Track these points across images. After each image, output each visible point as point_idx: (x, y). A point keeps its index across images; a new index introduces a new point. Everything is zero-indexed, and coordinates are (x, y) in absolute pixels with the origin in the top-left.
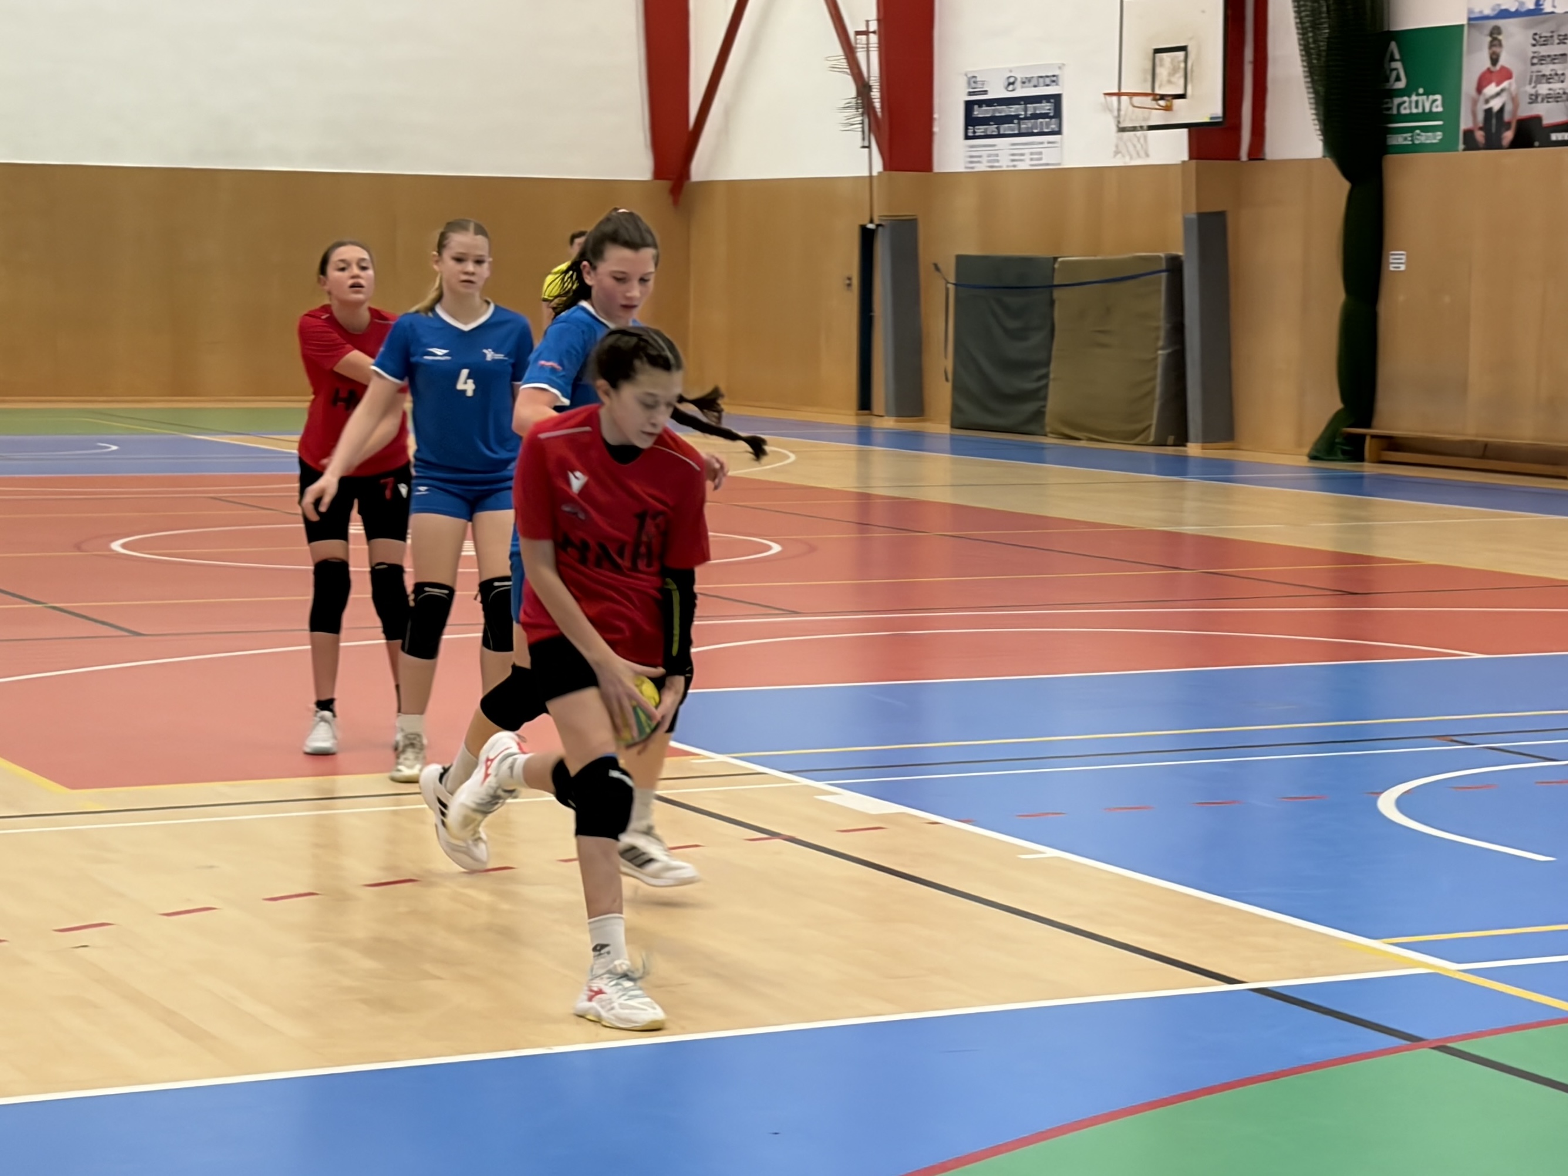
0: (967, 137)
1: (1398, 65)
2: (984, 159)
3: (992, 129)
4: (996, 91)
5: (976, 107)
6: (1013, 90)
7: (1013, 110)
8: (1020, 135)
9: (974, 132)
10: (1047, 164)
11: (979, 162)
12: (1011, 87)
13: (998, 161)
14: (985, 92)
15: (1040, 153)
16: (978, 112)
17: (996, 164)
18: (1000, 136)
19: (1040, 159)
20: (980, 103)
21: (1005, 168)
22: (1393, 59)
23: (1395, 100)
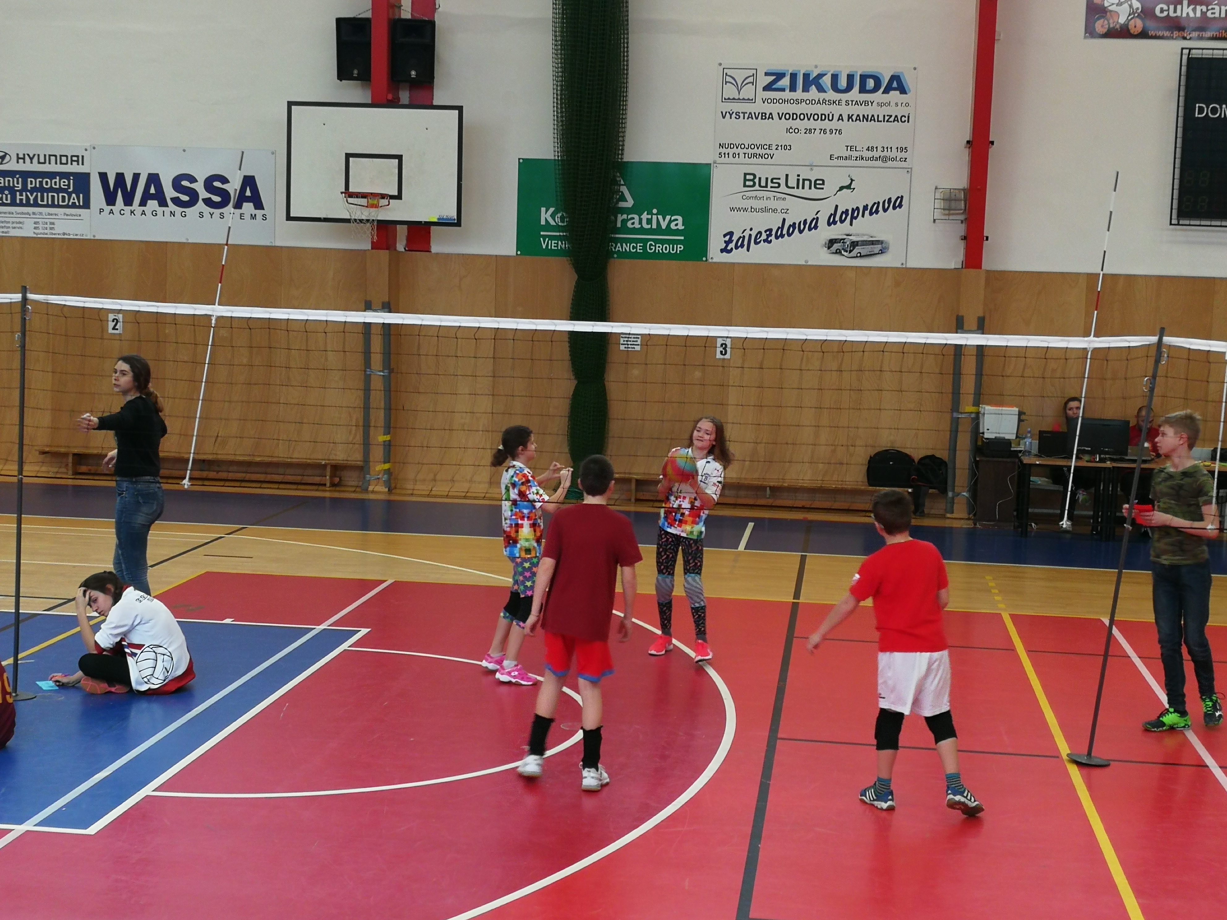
1: (624, 189)
23: (619, 215)
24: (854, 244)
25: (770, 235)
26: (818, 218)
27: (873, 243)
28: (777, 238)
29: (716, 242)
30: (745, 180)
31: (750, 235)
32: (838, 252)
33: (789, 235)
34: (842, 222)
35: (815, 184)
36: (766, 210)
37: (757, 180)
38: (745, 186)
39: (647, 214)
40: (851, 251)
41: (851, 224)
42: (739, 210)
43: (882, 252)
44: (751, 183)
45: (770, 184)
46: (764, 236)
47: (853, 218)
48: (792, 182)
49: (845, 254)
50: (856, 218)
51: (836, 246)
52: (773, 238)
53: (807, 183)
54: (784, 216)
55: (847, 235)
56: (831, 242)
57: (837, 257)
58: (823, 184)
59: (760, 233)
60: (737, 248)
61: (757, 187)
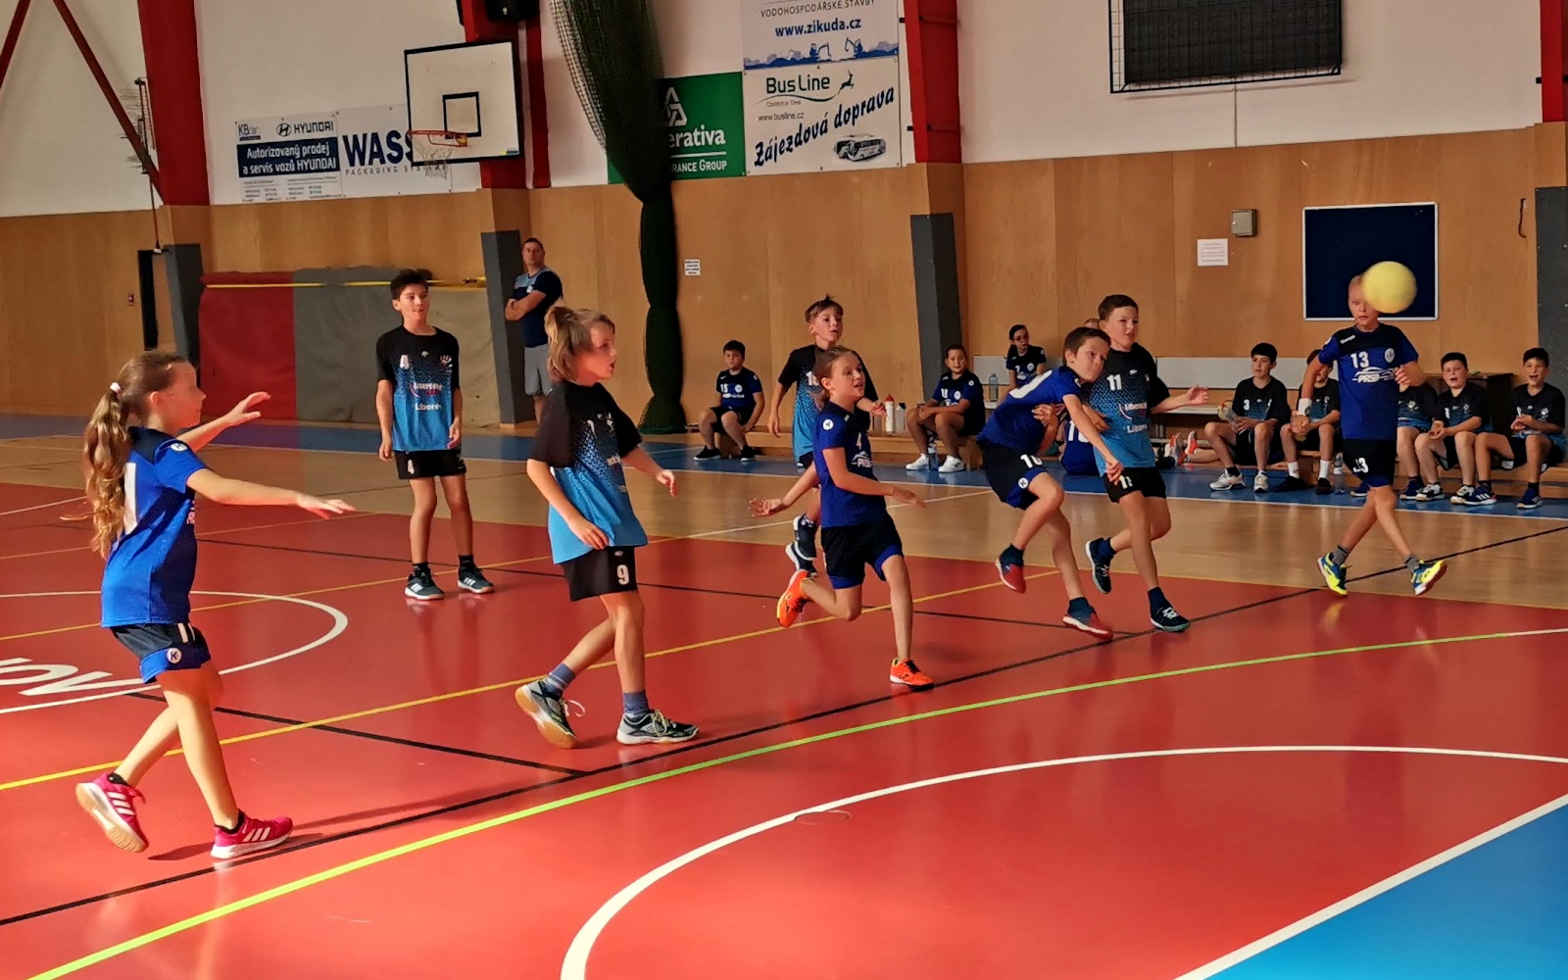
0: (242, 175)
1: (679, 106)
2: (263, 193)
3: (268, 168)
4: (270, 135)
5: (249, 150)
6: (286, 135)
7: (287, 152)
8: (296, 172)
9: (249, 171)
10: (328, 196)
11: (258, 196)
12: (284, 133)
13: (276, 194)
14: (259, 137)
15: (320, 187)
16: (250, 154)
17: (274, 197)
18: (275, 173)
19: (320, 192)
20: (254, 147)
21: (284, 200)
22: (672, 101)
23: (677, 135)
24: (858, 146)
25: (790, 144)
26: (826, 121)
27: (873, 143)
28: (796, 146)
29: (751, 155)
30: (769, 86)
31: (776, 145)
32: (845, 156)
33: (806, 140)
34: (846, 122)
35: (823, 83)
36: (785, 116)
37: (777, 85)
38: (769, 92)
39: (698, 130)
40: (855, 154)
41: (853, 124)
42: (765, 118)
43: (881, 152)
45: (787, 88)
46: (786, 145)
47: (855, 117)
48: (804, 85)
49: (851, 157)
50: (856, 117)
51: (844, 149)
52: (793, 146)
53: (816, 82)
54: (801, 121)
55: (852, 136)
56: (840, 145)
57: (845, 161)
58: (828, 83)
59: (783, 141)
60: (767, 159)
61: (777, 93)
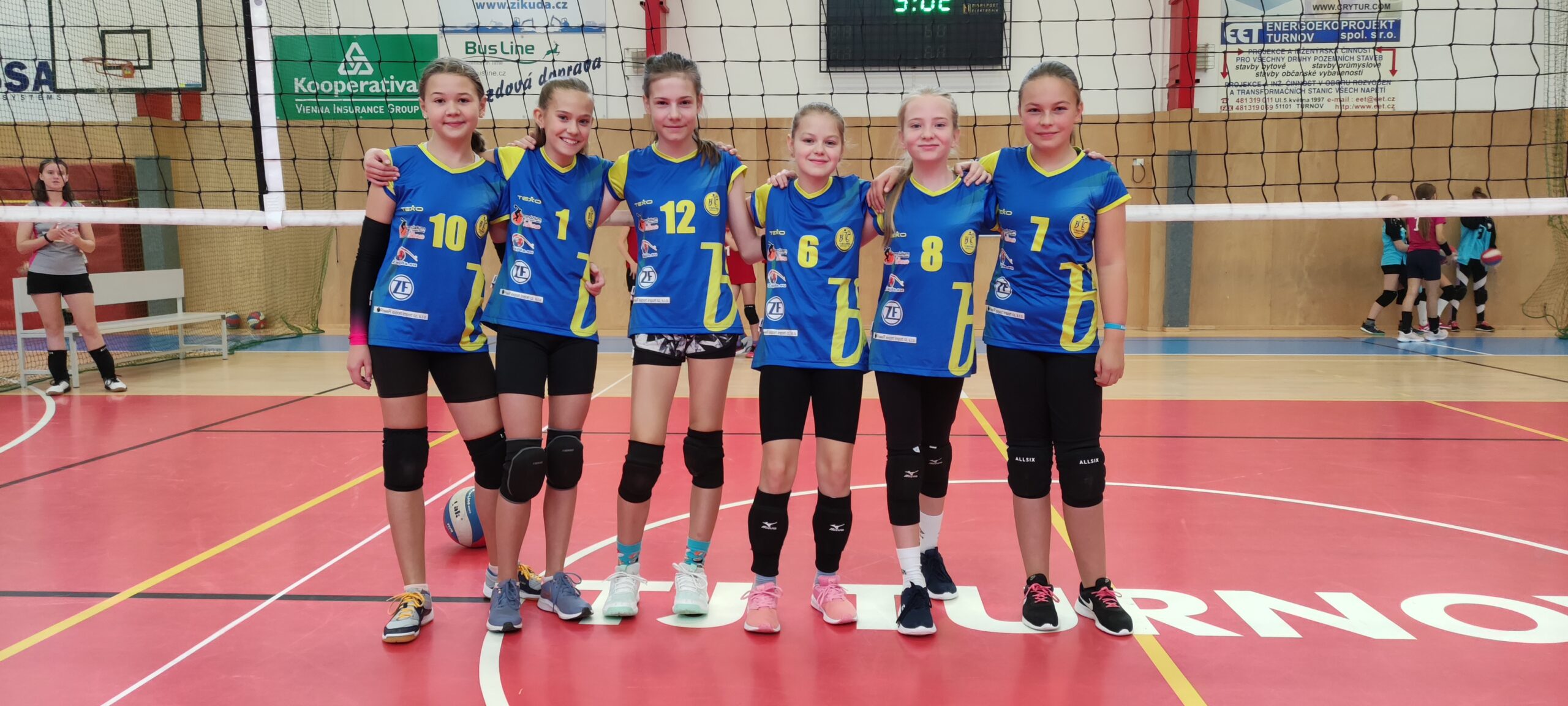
1: (364, 59)
22: (356, 54)
26: (530, 80)
28: (498, 97)
30: (467, 48)
33: (509, 93)
37: (477, 48)
38: (467, 53)
39: (386, 80)
44: (472, 50)
45: (488, 51)
48: (507, 49)
52: (494, 97)
53: (519, 48)
54: (503, 78)
58: (533, 49)
61: (477, 53)
